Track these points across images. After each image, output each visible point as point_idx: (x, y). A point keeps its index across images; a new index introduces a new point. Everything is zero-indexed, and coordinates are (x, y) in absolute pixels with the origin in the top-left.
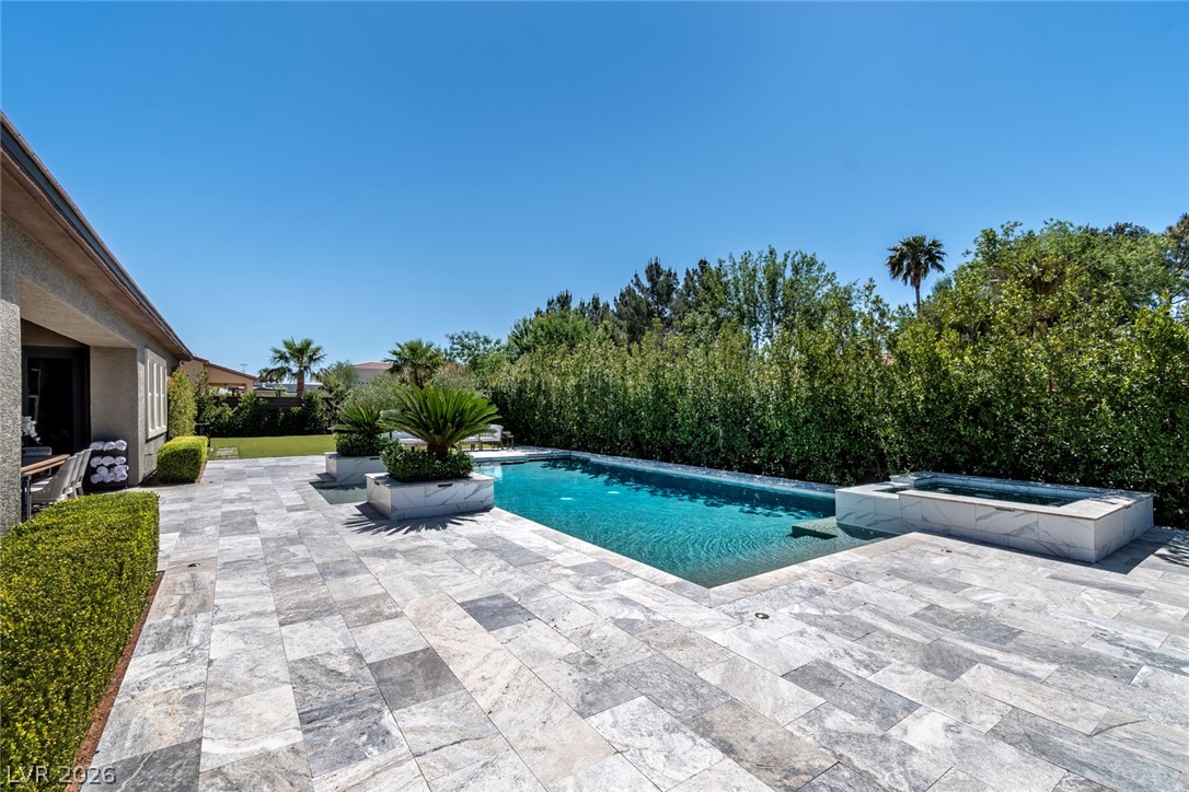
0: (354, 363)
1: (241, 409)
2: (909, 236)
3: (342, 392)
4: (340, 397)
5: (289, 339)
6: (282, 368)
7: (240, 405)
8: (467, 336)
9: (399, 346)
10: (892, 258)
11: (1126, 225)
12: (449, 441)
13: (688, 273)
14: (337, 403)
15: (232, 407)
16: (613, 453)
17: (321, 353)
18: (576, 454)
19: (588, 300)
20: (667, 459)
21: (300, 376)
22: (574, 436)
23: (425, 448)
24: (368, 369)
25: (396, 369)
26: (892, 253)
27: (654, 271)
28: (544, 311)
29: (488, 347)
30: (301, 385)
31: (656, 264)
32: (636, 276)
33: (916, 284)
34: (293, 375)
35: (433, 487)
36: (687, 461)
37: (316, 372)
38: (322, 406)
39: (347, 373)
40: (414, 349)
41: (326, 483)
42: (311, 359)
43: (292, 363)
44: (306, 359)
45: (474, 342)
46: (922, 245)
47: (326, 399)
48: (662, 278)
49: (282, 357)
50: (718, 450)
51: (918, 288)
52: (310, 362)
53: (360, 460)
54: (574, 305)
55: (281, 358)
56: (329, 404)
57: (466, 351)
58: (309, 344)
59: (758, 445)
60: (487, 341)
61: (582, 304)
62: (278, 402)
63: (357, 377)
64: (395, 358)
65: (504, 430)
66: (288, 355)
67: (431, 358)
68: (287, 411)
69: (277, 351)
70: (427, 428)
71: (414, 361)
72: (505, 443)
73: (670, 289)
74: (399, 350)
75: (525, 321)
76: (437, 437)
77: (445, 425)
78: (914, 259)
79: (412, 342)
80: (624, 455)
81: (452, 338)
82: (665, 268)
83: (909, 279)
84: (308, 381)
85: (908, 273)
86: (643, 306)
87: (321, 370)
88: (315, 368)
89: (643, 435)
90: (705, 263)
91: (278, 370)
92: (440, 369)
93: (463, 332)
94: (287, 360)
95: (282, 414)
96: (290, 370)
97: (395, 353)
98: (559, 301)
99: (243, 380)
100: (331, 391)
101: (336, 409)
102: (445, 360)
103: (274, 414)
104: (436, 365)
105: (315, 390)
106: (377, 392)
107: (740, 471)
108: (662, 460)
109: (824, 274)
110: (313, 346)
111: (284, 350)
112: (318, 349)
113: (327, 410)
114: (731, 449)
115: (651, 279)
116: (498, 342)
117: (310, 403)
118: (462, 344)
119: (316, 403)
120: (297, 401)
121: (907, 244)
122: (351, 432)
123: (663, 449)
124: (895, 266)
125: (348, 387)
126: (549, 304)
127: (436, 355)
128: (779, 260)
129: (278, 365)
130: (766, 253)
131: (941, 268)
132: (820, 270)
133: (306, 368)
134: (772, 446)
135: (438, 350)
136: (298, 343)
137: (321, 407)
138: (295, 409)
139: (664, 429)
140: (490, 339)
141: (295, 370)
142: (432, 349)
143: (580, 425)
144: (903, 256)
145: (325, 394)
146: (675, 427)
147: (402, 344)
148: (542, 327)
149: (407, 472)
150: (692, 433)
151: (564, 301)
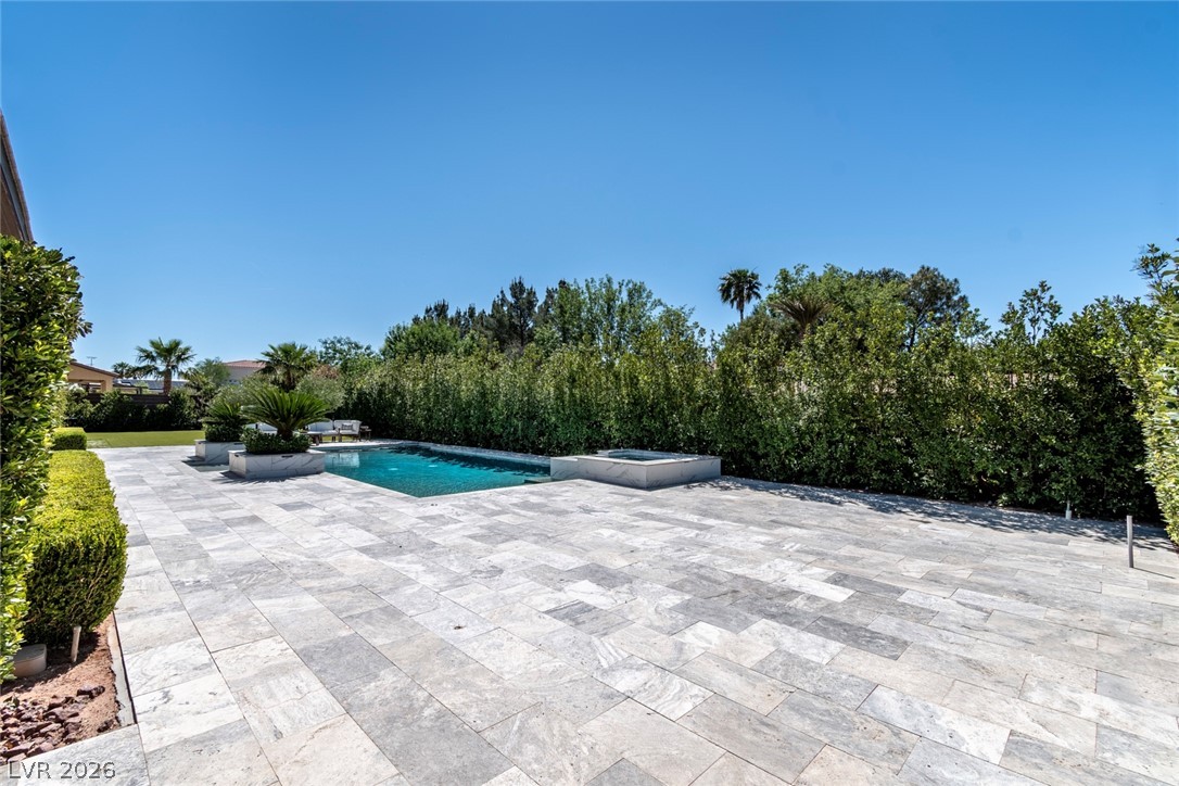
0: (225, 360)
1: (103, 406)
2: (735, 269)
3: (211, 390)
4: (209, 395)
5: (156, 339)
6: (148, 366)
7: (102, 401)
8: (339, 342)
9: (272, 348)
10: (723, 285)
11: (892, 271)
12: (293, 427)
13: (548, 291)
14: (206, 401)
15: (94, 403)
16: (450, 443)
17: (190, 353)
18: (422, 444)
19: (464, 309)
20: (487, 446)
21: (167, 374)
22: (423, 430)
23: (275, 432)
24: (241, 367)
25: (268, 369)
26: (723, 282)
27: (518, 289)
28: (422, 317)
29: (359, 351)
30: (168, 383)
31: (520, 283)
32: (502, 292)
33: (741, 308)
34: (160, 373)
35: (278, 458)
36: (500, 448)
37: (184, 371)
38: (190, 404)
39: (217, 371)
40: (288, 351)
41: (196, 462)
42: (179, 359)
43: (159, 362)
44: (173, 358)
45: (346, 347)
46: (745, 277)
47: (195, 398)
48: (525, 295)
49: (149, 356)
50: (518, 439)
51: (742, 311)
52: (178, 362)
53: (226, 445)
54: (451, 313)
55: (147, 357)
56: (197, 401)
57: (338, 355)
58: (177, 344)
59: (542, 434)
60: (357, 347)
61: (458, 313)
62: (140, 399)
63: (228, 375)
64: (267, 359)
65: (362, 425)
66: (154, 354)
67: (304, 360)
68: (152, 408)
69: (144, 351)
70: (275, 417)
71: (287, 363)
72: (362, 435)
73: (531, 304)
74: (272, 351)
75: (399, 328)
76: (283, 424)
77: (289, 415)
78: (738, 287)
79: (285, 344)
80: (458, 444)
81: (326, 343)
82: (527, 286)
83: (735, 303)
84: (175, 378)
85: (735, 299)
86: (506, 319)
87: (190, 369)
88: (183, 367)
89: (471, 428)
90: (564, 283)
91: (144, 368)
92: (314, 370)
93: (335, 337)
94: (153, 359)
95: (148, 411)
96: (156, 369)
97: (268, 354)
98: (436, 309)
99: (102, 377)
100: (199, 389)
101: (205, 405)
102: (319, 362)
103: (140, 409)
104: (309, 367)
105: (182, 388)
106: (246, 392)
107: (532, 453)
108: (484, 447)
109: (652, 300)
110: (182, 346)
111: (151, 349)
112: (187, 349)
113: (196, 407)
114: (525, 437)
115: (514, 296)
116: (368, 348)
117: (178, 400)
118: (333, 348)
119: (184, 401)
120: (163, 398)
121: (734, 275)
122: (219, 424)
123: (485, 438)
124: (725, 292)
125: (218, 385)
126: (427, 311)
127: (310, 358)
128: (615, 286)
129: (144, 364)
130: (605, 281)
131: (758, 296)
132: (648, 297)
133: (173, 367)
134: (550, 434)
135: (313, 353)
136: (166, 343)
137: (188, 404)
138: (162, 406)
139: (485, 423)
140: (360, 344)
141: (162, 368)
142: (307, 351)
143: (427, 421)
144: (730, 285)
145: (191, 392)
146: (492, 422)
147: (275, 346)
148: (413, 334)
149: (260, 447)
150: (503, 426)
151: (441, 310)
